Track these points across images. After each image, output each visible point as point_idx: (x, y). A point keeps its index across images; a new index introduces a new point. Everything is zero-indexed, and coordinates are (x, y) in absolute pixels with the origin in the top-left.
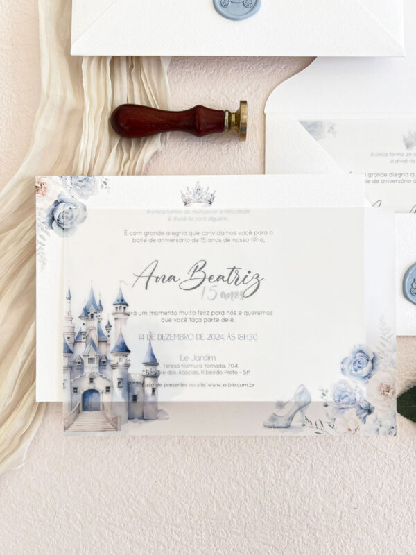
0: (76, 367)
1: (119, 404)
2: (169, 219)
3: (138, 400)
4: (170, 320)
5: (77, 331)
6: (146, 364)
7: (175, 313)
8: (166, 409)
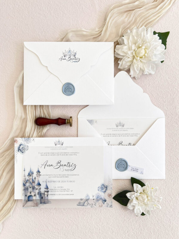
0: (26, 189)
1: (38, 200)
2: (51, 149)
4: (51, 177)
5: (26, 179)
6: (45, 188)
7: (52, 175)
8: (51, 201)
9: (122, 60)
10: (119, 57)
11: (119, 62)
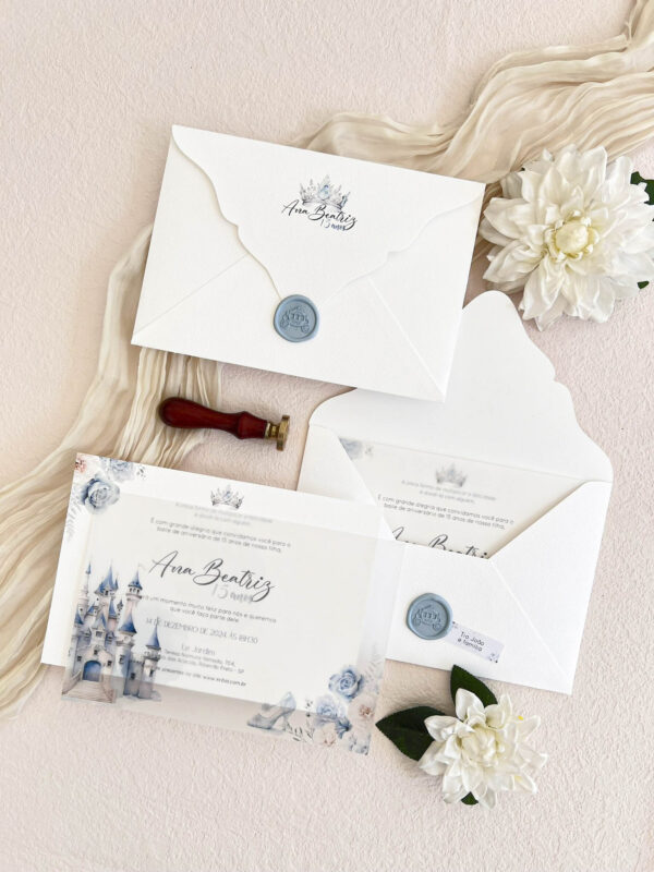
0: (84, 638)
1: (118, 678)
2: (196, 515)
3: (136, 679)
4: (179, 610)
5: (90, 604)
6: (148, 646)
7: (184, 604)
8: (160, 692)
9: (502, 253)
10: (494, 239)
11: (490, 257)
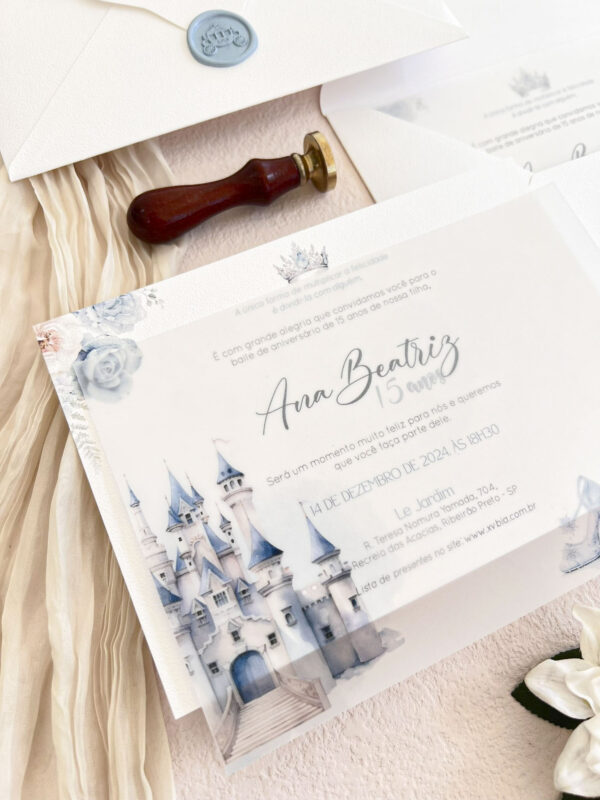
0: (198, 624)
1: (307, 658)
2: (275, 311)
3: (335, 634)
4: (349, 461)
5: (173, 556)
6: (319, 561)
7: (352, 447)
